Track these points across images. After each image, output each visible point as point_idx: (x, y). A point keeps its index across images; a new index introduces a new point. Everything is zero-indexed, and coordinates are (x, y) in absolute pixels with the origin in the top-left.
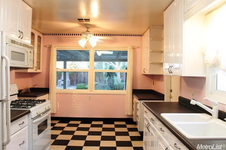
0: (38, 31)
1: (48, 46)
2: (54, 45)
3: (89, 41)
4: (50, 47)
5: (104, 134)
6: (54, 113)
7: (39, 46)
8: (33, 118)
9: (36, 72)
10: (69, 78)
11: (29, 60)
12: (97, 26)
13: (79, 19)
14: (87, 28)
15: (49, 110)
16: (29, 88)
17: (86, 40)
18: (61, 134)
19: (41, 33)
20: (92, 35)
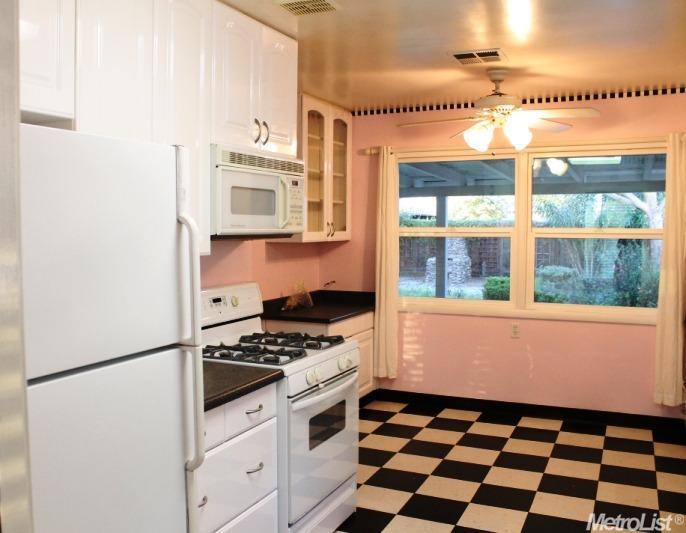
0: (333, 104)
1: (368, 152)
2: (389, 148)
3: (501, 129)
4: (377, 155)
5: (558, 467)
6: (391, 377)
7: (340, 153)
8: (291, 394)
9: (330, 239)
10: (466, 251)
11: (289, 209)
12: (532, 71)
13: (459, 57)
14: (494, 81)
15: (351, 371)
16: (310, 293)
17: (492, 127)
18: (404, 450)
19: (345, 109)
20: (511, 107)
